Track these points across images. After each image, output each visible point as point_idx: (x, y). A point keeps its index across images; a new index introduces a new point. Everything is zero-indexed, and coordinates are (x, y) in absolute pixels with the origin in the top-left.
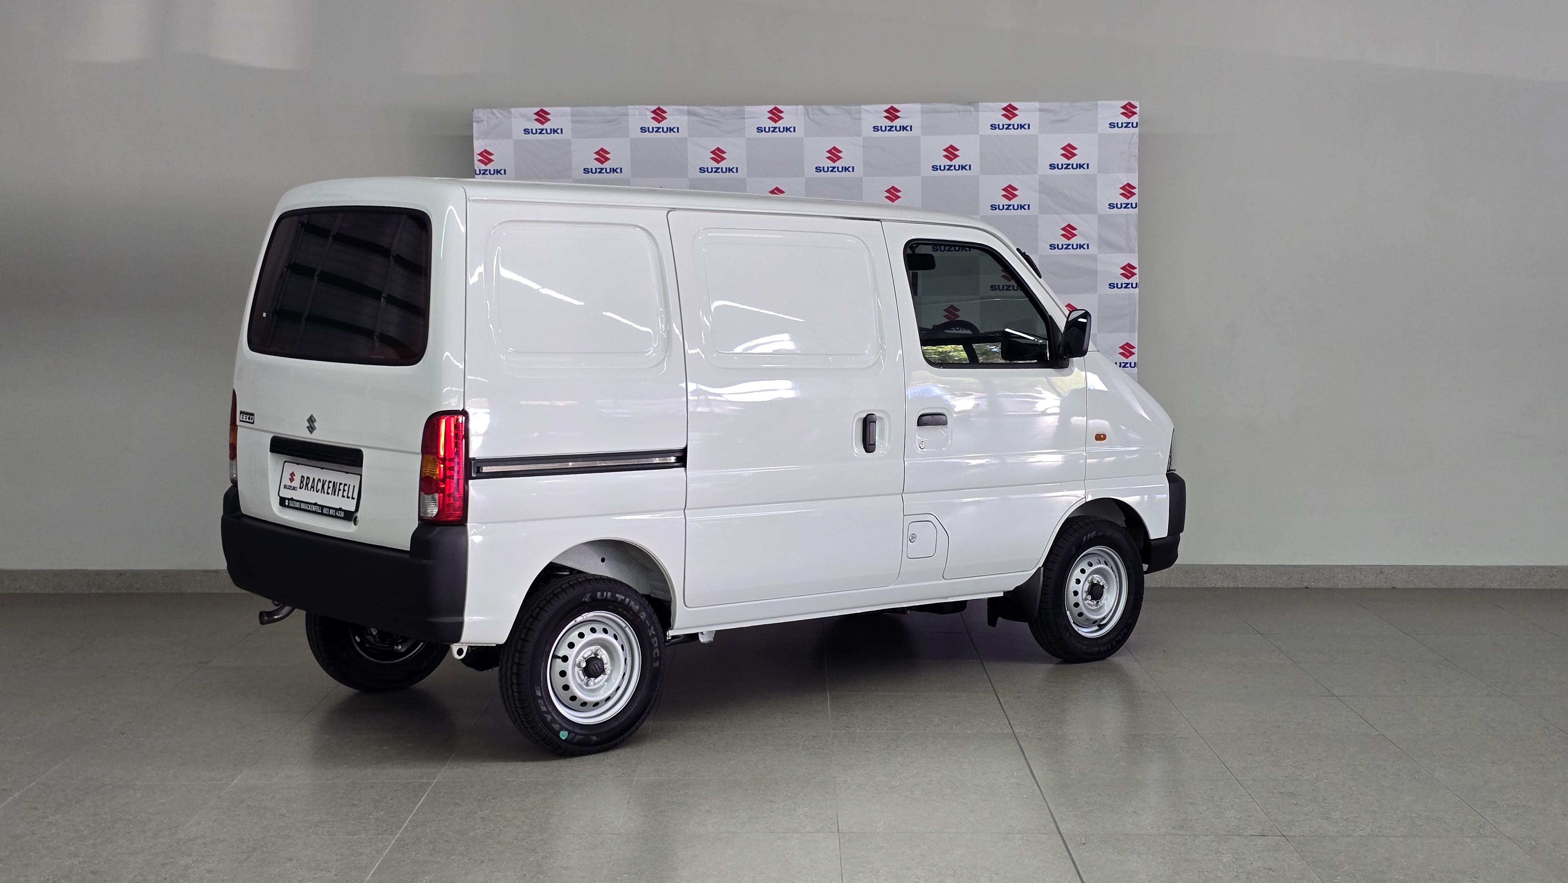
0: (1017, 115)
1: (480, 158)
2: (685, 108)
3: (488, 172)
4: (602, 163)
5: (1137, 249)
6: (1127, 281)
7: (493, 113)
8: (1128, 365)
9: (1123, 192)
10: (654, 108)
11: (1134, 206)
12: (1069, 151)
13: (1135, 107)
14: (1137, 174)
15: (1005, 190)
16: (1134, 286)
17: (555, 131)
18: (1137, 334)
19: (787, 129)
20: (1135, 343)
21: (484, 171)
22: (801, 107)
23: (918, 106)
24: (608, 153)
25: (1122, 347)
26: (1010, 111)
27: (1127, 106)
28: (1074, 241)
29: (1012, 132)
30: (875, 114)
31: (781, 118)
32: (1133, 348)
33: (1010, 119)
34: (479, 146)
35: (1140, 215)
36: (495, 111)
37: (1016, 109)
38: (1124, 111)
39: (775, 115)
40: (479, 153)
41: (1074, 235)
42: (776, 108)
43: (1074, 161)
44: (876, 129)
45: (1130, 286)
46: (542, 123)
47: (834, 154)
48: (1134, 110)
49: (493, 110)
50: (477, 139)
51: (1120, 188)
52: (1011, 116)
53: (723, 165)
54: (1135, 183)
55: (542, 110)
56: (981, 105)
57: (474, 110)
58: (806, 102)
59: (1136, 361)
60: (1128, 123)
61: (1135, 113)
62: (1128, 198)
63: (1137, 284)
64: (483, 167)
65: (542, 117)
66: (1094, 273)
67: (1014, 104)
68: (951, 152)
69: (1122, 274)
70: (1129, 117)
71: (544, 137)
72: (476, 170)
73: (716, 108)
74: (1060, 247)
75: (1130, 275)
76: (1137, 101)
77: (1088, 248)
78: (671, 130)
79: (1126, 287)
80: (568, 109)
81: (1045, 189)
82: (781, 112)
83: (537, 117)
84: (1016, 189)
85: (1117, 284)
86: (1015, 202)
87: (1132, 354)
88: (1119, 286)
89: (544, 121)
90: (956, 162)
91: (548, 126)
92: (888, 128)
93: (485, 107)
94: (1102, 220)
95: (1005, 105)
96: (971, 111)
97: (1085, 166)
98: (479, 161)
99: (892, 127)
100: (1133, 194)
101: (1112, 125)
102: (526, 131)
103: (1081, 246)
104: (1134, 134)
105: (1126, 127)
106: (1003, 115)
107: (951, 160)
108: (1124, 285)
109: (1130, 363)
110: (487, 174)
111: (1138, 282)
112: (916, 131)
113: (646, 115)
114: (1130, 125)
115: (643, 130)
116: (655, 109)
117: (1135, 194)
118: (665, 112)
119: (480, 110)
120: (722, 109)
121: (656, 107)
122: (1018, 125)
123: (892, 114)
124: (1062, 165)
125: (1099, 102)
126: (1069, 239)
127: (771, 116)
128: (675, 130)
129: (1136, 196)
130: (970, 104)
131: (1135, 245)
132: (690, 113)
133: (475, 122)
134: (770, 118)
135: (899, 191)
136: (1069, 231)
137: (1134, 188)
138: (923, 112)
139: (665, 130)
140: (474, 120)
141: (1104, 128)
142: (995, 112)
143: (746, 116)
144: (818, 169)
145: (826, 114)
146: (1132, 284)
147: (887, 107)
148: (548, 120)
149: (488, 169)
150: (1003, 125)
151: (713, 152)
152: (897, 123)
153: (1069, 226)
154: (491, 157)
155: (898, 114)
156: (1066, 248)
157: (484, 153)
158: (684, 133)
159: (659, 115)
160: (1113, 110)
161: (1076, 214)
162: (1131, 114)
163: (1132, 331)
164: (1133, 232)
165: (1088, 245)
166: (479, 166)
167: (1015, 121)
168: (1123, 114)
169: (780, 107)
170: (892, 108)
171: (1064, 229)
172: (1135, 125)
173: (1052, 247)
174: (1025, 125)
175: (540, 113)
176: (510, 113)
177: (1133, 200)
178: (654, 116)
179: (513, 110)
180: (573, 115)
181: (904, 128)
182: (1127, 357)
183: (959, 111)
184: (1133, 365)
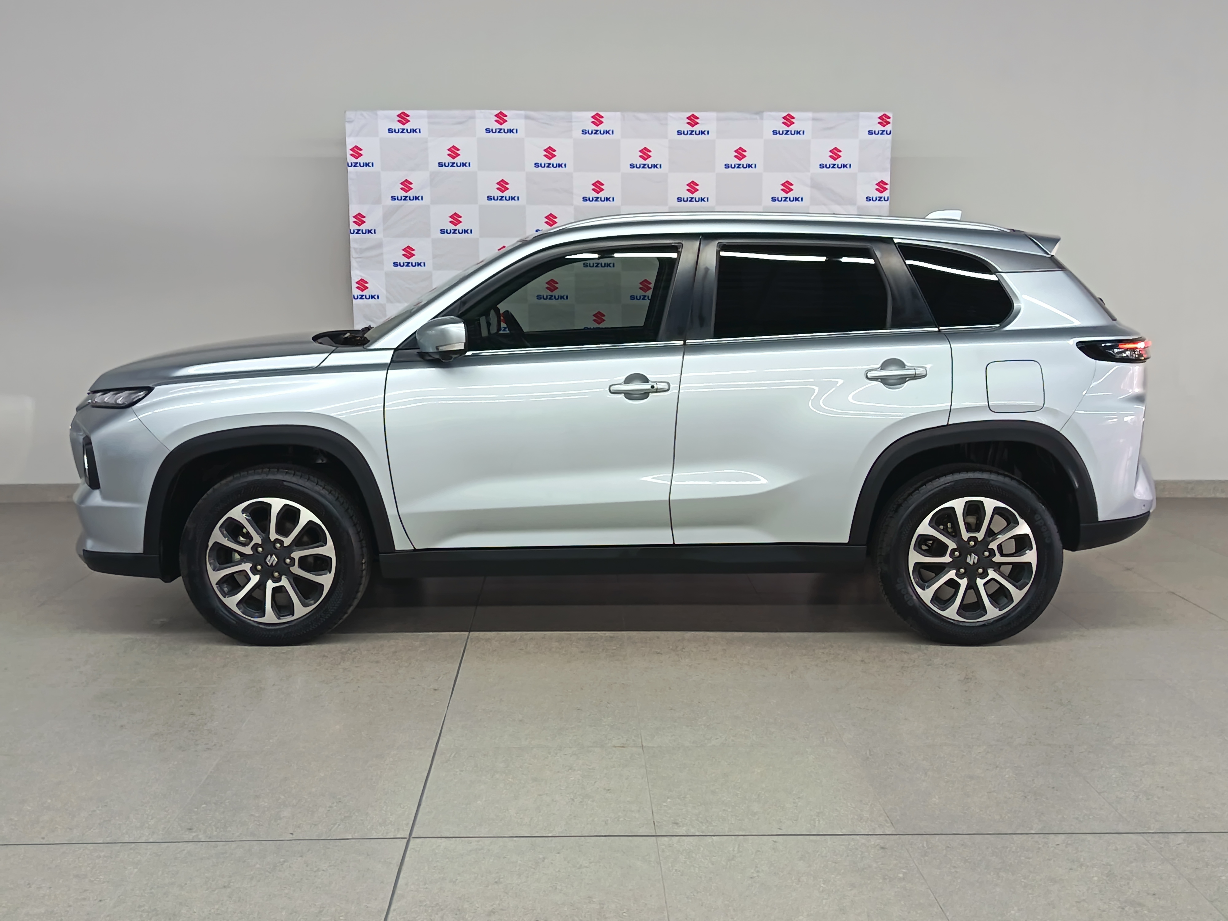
0: (793, 123)
1: (352, 152)
2: (523, 112)
3: (358, 165)
4: (454, 158)
7: (362, 115)
9: (877, 187)
10: (497, 112)
11: (886, 199)
12: (835, 153)
13: (889, 118)
14: (889, 172)
15: (783, 185)
17: (414, 131)
19: (607, 132)
21: (355, 164)
22: (618, 114)
23: (714, 115)
24: (459, 150)
26: (788, 120)
27: (883, 117)
29: (790, 137)
30: (679, 121)
31: (601, 123)
33: (788, 126)
34: (350, 142)
35: (890, 206)
36: (365, 113)
37: (794, 118)
38: (880, 121)
39: (597, 119)
40: (351, 147)
42: (597, 114)
43: (839, 161)
44: (679, 133)
46: (404, 124)
47: (645, 153)
48: (888, 120)
49: (363, 112)
50: (350, 136)
51: (877, 184)
52: (790, 124)
53: (554, 161)
54: (887, 180)
55: (403, 113)
56: (766, 114)
57: (347, 112)
58: (622, 110)
60: (883, 131)
61: (889, 123)
64: (354, 160)
65: (403, 118)
67: (792, 114)
68: (740, 153)
70: (884, 126)
71: (405, 135)
72: (348, 163)
73: (550, 113)
76: (891, 113)
78: (511, 131)
80: (424, 112)
81: (815, 185)
82: (602, 117)
83: (399, 119)
84: (792, 185)
86: (791, 195)
89: (405, 122)
90: (744, 161)
91: (408, 126)
92: (689, 133)
93: (355, 109)
94: (861, 210)
95: (785, 114)
96: (757, 119)
97: (848, 166)
98: (352, 155)
99: (692, 131)
100: (886, 189)
101: (870, 133)
102: (390, 131)
104: (887, 140)
105: (882, 134)
106: (784, 123)
107: (740, 159)
110: (358, 167)
112: (712, 135)
113: (490, 118)
114: (885, 132)
115: (488, 131)
117: (887, 189)
118: (506, 116)
119: (352, 112)
120: (553, 114)
121: (499, 112)
122: (795, 131)
123: (693, 120)
124: (830, 165)
125: (862, 113)
127: (593, 120)
128: (515, 131)
129: (888, 191)
130: (757, 113)
132: (527, 117)
133: (348, 122)
134: (593, 122)
135: (697, 185)
137: (887, 184)
138: (719, 119)
139: (506, 131)
140: (347, 120)
141: (865, 136)
142: (776, 119)
143: (573, 120)
144: (632, 166)
145: (640, 119)
147: (689, 114)
148: (408, 121)
149: (359, 162)
150: (783, 131)
151: (545, 150)
152: (697, 128)
154: (361, 152)
155: (697, 121)
157: (355, 149)
158: (521, 133)
159: (501, 118)
160: (871, 120)
161: (839, 203)
162: (885, 124)
166: (350, 159)
167: (792, 128)
168: (879, 123)
169: (601, 114)
170: (693, 115)
172: (888, 133)
174: (800, 131)
175: (402, 115)
176: (377, 115)
177: (886, 194)
179: (379, 112)
180: (429, 117)
181: (703, 133)
183: (747, 119)
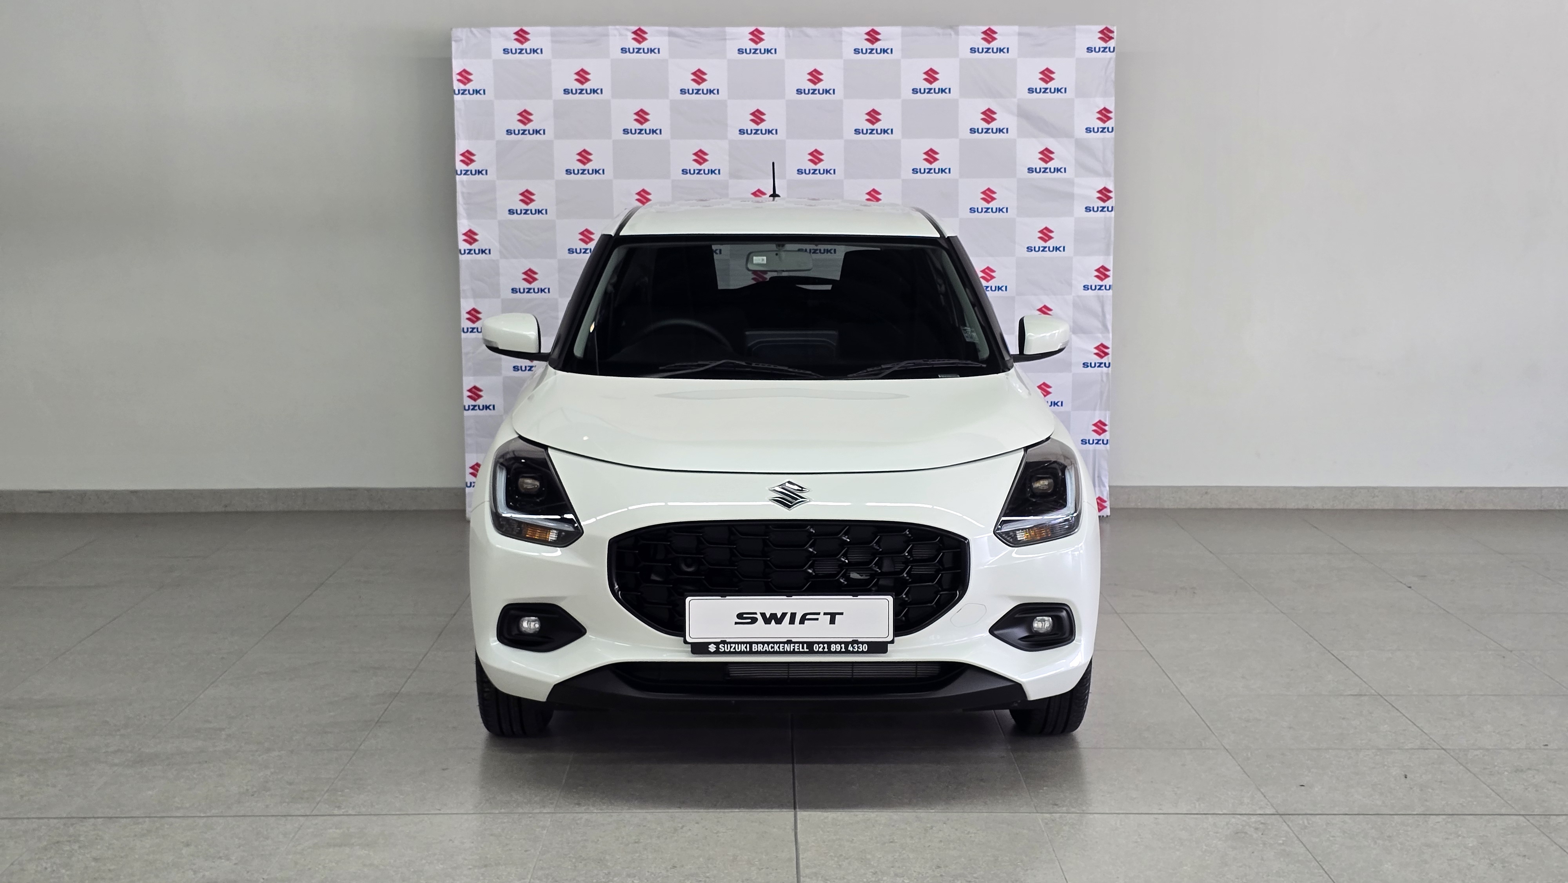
1: (459, 77)
2: (666, 29)
3: (467, 92)
4: (582, 83)
5: (1113, 174)
6: (1103, 204)
7: (472, 32)
8: (1103, 288)
9: (1099, 116)
10: (635, 28)
11: (1110, 130)
12: (1047, 75)
13: (1112, 32)
14: (1113, 98)
15: (984, 113)
16: (1110, 209)
17: (535, 51)
18: (1111, 257)
19: (768, 51)
20: (1110, 266)
21: (462, 91)
22: (782, 29)
23: (897, 30)
24: (588, 74)
25: (1098, 270)
26: (989, 35)
27: (1105, 31)
28: (1052, 165)
29: (991, 55)
30: (856, 36)
31: (761, 40)
32: (1108, 270)
33: (989, 42)
34: (457, 66)
35: (1116, 139)
36: (475, 31)
37: (995, 33)
38: (1100, 35)
39: (757, 36)
41: (1051, 159)
42: (757, 30)
43: (1052, 85)
44: (857, 51)
45: (1106, 209)
46: (522, 43)
47: (815, 76)
48: (1111, 35)
49: (473, 29)
50: (456, 58)
51: (1099, 112)
52: (991, 40)
53: (704, 86)
54: (1111, 108)
55: (522, 30)
56: (961, 28)
57: (454, 30)
58: (786, 25)
59: (1111, 284)
60: (1105, 48)
61: (1111, 38)
62: (1104, 122)
63: (1112, 207)
64: (462, 87)
65: (522, 36)
66: (1070, 196)
67: (994, 28)
68: (931, 75)
69: (1099, 198)
70: (1106, 41)
71: (524, 56)
72: (454, 91)
73: (697, 30)
74: (1038, 170)
75: (1106, 199)
76: (1114, 26)
77: (1065, 172)
78: (652, 51)
79: (1102, 211)
80: (547, 29)
81: (1023, 114)
82: (762, 33)
83: (516, 37)
84: (994, 113)
85: (1093, 208)
86: (994, 125)
87: (1107, 276)
88: (1096, 209)
89: (523, 40)
90: (936, 85)
91: (527, 46)
92: (869, 51)
93: (463, 26)
94: (1080, 145)
95: (985, 28)
96: (951, 35)
97: (1063, 90)
98: (459, 80)
99: (872, 50)
100: (1109, 118)
101: (1089, 50)
102: (506, 51)
103: (1058, 170)
104: (1111, 59)
105: (1103, 51)
106: (984, 39)
107: (931, 83)
108: (1100, 209)
109: (1106, 286)
110: (466, 94)
111: (1114, 205)
112: (897, 54)
113: (626, 35)
114: (1107, 50)
115: (624, 50)
116: (635, 30)
117: (1111, 118)
118: (645, 33)
119: (460, 30)
120: (703, 30)
121: (637, 28)
122: (997, 49)
123: (873, 36)
124: (1040, 89)
125: (1077, 27)
126: (1046, 162)
127: (751, 37)
128: (656, 51)
129: (1113, 121)
130: (951, 27)
131: (1111, 168)
132: (671, 34)
133: (456, 41)
134: (751, 40)
135: (879, 114)
136: (1046, 155)
137: (1110, 112)
138: (904, 35)
139: (646, 51)
140: (453, 39)
141: (1083, 53)
142: (974, 35)
143: (727, 37)
144: (799, 92)
145: (807, 35)
146: (1108, 207)
147: (868, 29)
148: (527, 40)
149: (467, 89)
150: (983, 49)
151: (694, 74)
152: (878, 45)
153: (1047, 149)
154: (470, 77)
155: (878, 37)
156: (1044, 172)
157: (463, 73)
158: (664, 53)
159: (640, 35)
160: (1090, 36)
161: (1052, 135)
162: (1108, 39)
163: (1108, 254)
164: (1110, 157)
165: (1065, 169)
166: (457, 86)
167: (994, 45)
168: (1100, 38)
169: (761, 29)
170: (873, 30)
171: (1041, 153)
172: (1112, 50)
173: (1030, 170)
174: (1004, 48)
175: (520, 33)
176: (489, 32)
177: (1110, 124)
178: (634, 36)
179: (492, 29)
180: (553, 35)
181: (884, 51)
182: (1102, 280)
183: (939, 34)
184: (1108, 288)
